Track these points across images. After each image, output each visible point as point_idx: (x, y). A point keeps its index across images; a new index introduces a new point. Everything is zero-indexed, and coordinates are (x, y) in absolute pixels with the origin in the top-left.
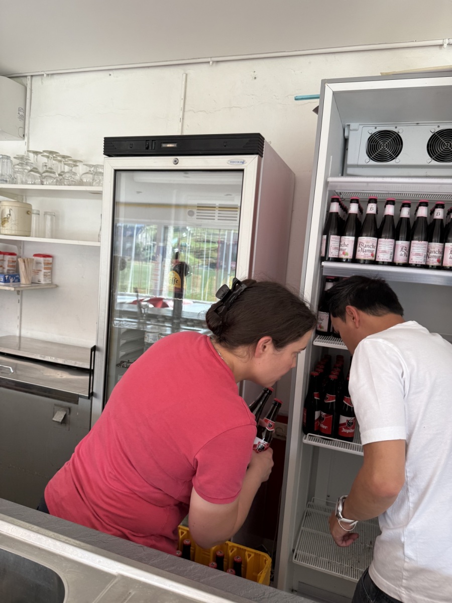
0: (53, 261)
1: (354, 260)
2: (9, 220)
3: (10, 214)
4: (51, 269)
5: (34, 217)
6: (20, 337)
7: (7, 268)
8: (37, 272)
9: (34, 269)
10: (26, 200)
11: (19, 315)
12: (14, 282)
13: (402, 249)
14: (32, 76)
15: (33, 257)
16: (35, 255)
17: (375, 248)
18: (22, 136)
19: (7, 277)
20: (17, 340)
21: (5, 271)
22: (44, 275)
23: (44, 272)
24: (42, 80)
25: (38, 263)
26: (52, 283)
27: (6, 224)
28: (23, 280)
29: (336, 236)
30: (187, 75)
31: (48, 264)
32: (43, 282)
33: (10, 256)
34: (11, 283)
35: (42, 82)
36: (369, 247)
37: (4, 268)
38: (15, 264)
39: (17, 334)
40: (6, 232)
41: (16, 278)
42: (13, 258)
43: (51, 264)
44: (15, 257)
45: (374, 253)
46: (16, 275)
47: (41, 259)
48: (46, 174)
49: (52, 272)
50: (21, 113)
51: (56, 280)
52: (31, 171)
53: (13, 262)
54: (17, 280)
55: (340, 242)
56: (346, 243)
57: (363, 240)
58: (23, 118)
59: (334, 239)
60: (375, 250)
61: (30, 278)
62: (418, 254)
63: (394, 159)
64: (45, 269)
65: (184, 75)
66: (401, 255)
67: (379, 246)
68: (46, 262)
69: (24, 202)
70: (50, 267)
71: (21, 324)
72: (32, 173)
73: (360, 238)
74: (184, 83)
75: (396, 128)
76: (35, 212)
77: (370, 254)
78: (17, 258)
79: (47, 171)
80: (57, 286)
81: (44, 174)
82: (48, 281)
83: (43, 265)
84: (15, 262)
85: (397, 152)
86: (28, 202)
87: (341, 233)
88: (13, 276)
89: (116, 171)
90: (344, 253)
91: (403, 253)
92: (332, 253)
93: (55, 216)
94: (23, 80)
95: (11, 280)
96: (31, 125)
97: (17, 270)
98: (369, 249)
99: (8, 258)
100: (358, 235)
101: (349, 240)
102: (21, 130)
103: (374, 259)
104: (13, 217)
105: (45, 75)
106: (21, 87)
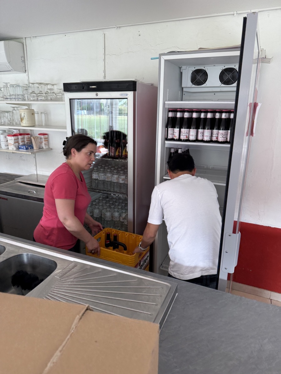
0: (48, 136)
1: (179, 140)
2: (24, 119)
3: (24, 116)
4: (48, 141)
5: (36, 115)
6: (37, 175)
7: (26, 142)
8: (41, 143)
9: (39, 141)
10: (31, 108)
11: (35, 164)
12: (30, 149)
13: (201, 133)
14: (25, 38)
15: (38, 136)
16: (39, 134)
17: (188, 133)
18: (25, 72)
19: (27, 147)
20: (36, 176)
21: (26, 143)
22: (45, 144)
23: (45, 143)
24: (31, 39)
25: (41, 138)
26: (49, 148)
27: (23, 121)
28: (35, 148)
29: (171, 129)
30: (105, 34)
31: (46, 138)
32: (44, 148)
33: (27, 136)
34: (29, 150)
35: (31, 41)
36: (185, 133)
37: (25, 142)
38: (30, 139)
39: (36, 173)
40: (24, 125)
41: (31, 147)
42: (28, 136)
43: (47, 138)
44: (29, 136)
45: (188, 136)
46: (31, 145)
47: (42, 136)
48: (39, 94)
49: (48, 142)
50: (23, 59)
51: (51, 147)
52: (32, 93)
53: (29, 138)
54: (32, 148)
55: (174, 131)
56: (176, 132)
57: (183, 130)
58: (24, 61)
59: (170, 130)
60: (188, 135)
61: (38, 146)
62: (207, 136)
63: (204, 84)
64: (45, 141)
65: (103, 35)
66: (200, 136)
67: (190, 132)
68: (45, 137)
69: (30, 109)
70: (47, 140)
71: (36, 168)
72: (32, 94)
73: (181, 129)
74: (103, 39)
75: (204, 67)
76: (36, 112)
77: (185, 137)
78: (31, 137)
79: (39, 93)
80: (52, 149)
81: (38, 95)
82: (47, 147)
83: (43, 139)
84: (30, 138)
85: (205, 81)
86: (32, 108)
87: (173, 127)
88: (30, 146)
89: (70, 99)
90: (175, 136)
91: (201, 135)
92: (170, 137)
93: (46, 113)
94: (22, 39)
95: (29, 148)
96: (28, 65)
97: (31, 143)
98: (185, 134)
99: (26, 136)
100: (180, 128)
101: (177, 130)
102: (24, 68)
103: (188, 138)
104: (26, 117)
105: (32, 37)
106: (21, 44)
